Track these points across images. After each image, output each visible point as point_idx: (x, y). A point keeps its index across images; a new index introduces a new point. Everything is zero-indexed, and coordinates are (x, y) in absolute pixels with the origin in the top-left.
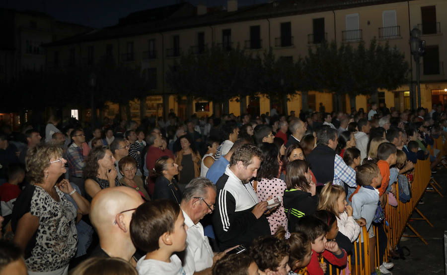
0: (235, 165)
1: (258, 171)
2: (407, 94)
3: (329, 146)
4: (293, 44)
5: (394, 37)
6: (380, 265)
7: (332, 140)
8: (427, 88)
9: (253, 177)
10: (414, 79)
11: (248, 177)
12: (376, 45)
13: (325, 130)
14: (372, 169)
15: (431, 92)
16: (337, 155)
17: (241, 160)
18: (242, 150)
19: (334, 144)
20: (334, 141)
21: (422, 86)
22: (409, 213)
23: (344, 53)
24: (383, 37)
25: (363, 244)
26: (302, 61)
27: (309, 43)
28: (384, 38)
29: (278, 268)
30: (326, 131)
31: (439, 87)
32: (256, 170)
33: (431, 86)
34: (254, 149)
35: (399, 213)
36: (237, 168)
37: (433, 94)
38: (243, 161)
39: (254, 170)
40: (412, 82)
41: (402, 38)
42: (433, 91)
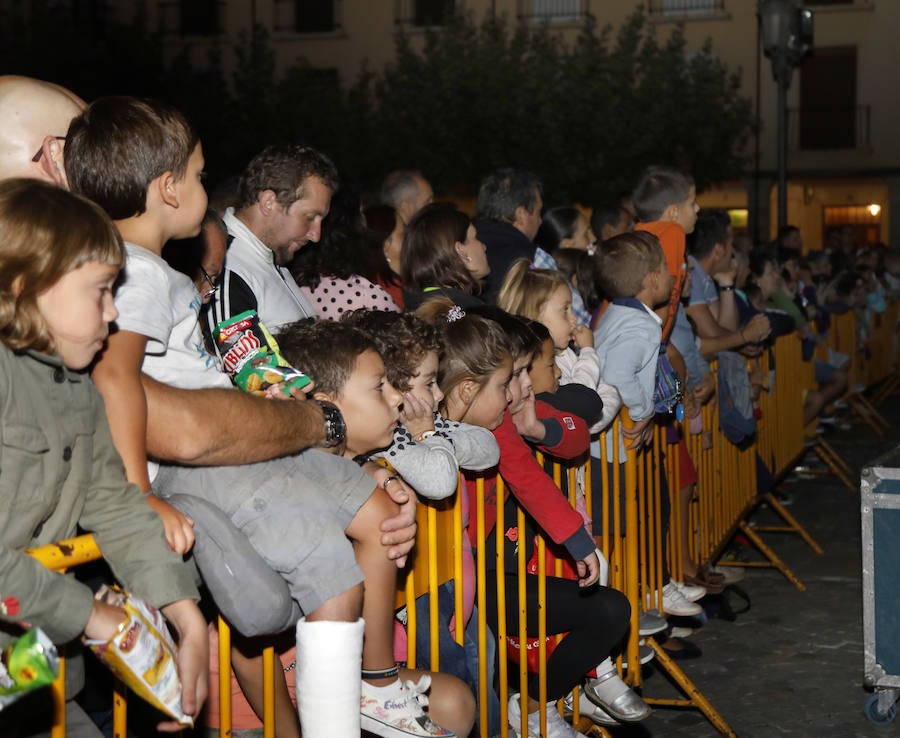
0: (252, 204)
1: (324, 223)
2: (738, 220)
3: (516, 225)
4: (339, 26)
5: (702, 12)
6: (664, 585)
7: (526, 208)
8: (807, 200)
9: (310, 242)
10: (768, 162)
11: (295, 240)
12: (640, 37)
13: (504, 176)
14: (645, 248)
15: (823, 215)
16: (539, 250)
17: (271, 189)
18: (269, 158)
19: (530, 222)
20: (531, 213)
21: (795, 192)
22: (748, 498)
23: (525, 56)
24: (662, 10)
25: (622, 466)
26: (372, 84)
27: (397, 22)
28: (667, 14)
29: (412, 382)
30: (507, 181)
31: (850, 198)
32: (318, 220)
33: (822, 194)
34: (307, 155)
35: (720, 473)
36: (259, 212)
37: (827, 220)
38: (277, 191)
39: (311, 219)
40: (758, 175)
41: (729, 18)
42: (829, 211)
